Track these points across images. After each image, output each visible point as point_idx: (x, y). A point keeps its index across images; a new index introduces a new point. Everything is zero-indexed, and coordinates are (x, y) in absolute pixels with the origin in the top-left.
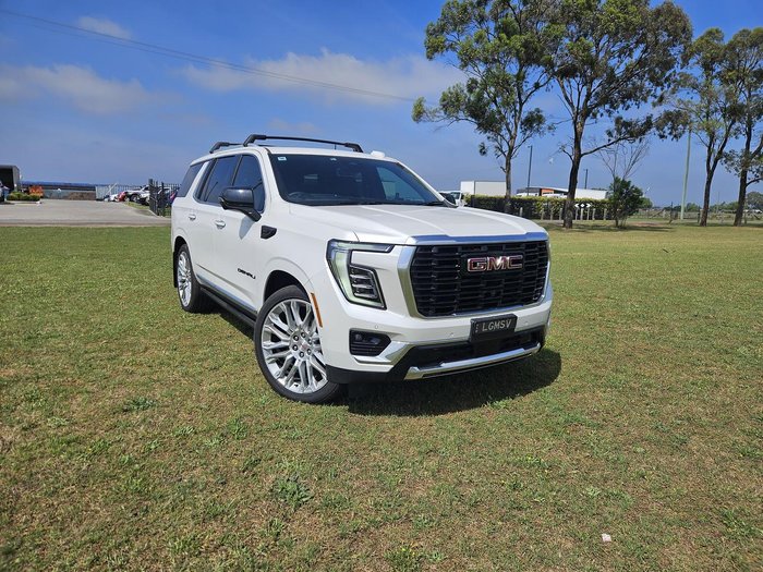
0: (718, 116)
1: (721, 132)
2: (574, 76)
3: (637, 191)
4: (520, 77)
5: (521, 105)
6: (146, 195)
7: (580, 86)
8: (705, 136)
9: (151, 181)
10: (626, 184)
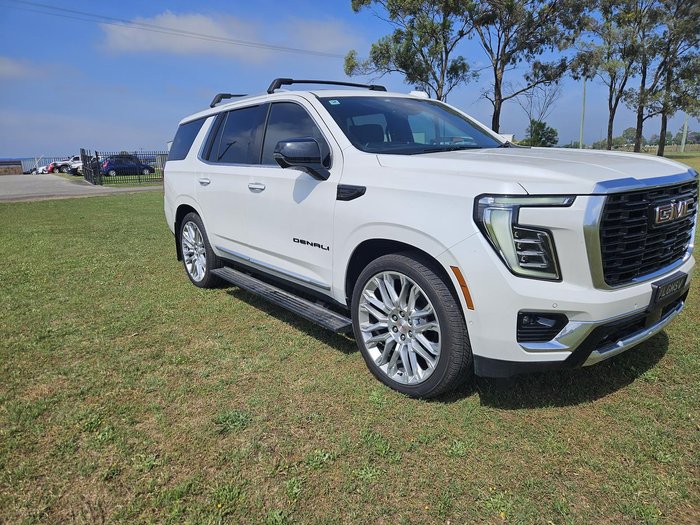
0: (617, 57)
1: (622, 71)
2: (493, 23)
3: (553, 132)
4: (446, 26)
5: (447, 53)
6: (79, 165)
7: (500, 33)
8: (607, 76)
9: (83, 151)
10: (541, 126)
